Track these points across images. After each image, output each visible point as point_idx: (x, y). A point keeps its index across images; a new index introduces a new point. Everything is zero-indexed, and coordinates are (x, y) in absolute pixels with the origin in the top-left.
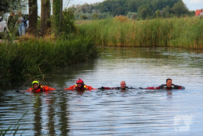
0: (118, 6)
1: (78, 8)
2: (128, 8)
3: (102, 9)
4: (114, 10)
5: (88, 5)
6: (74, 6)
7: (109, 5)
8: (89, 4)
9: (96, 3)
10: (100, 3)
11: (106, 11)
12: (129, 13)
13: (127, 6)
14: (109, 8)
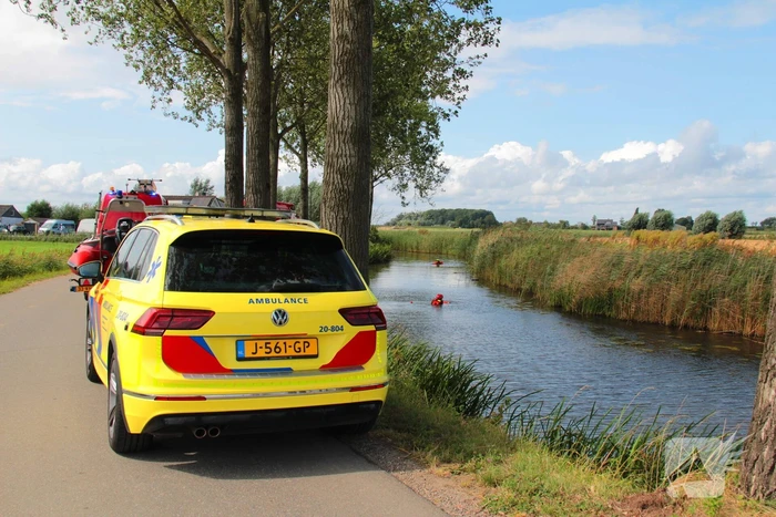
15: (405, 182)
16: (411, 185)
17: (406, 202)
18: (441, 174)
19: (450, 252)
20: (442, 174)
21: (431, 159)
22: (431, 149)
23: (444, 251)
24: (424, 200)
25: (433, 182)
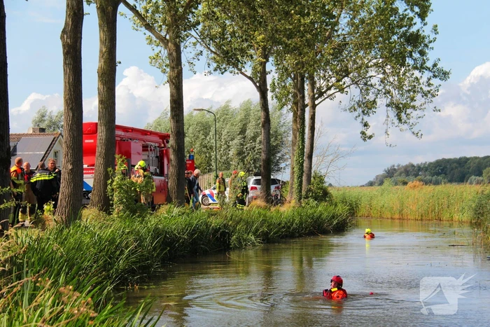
0: (456, 168)
1: (398, 169)
2: (470, 170)
3: (432, 171)
4: (450, 172)
5: (413, 166)
6: (394, 166)
7: (443, 166)
8: (415, 164)
9: (424, 162)
10: (431, 163)
11: (438, 174)
12: (473, 177)
13: (469, 168)
14: (442, 170)
15: (371, 97)
16: (382, 102)
17: (369, 133)
18: (433, 81)
19: (456, 217)
20: (435, 82)
21: (416, 55)
22: (415, 40)
23: (446, 216)
24: (405, 127)
25: (418, 97)
